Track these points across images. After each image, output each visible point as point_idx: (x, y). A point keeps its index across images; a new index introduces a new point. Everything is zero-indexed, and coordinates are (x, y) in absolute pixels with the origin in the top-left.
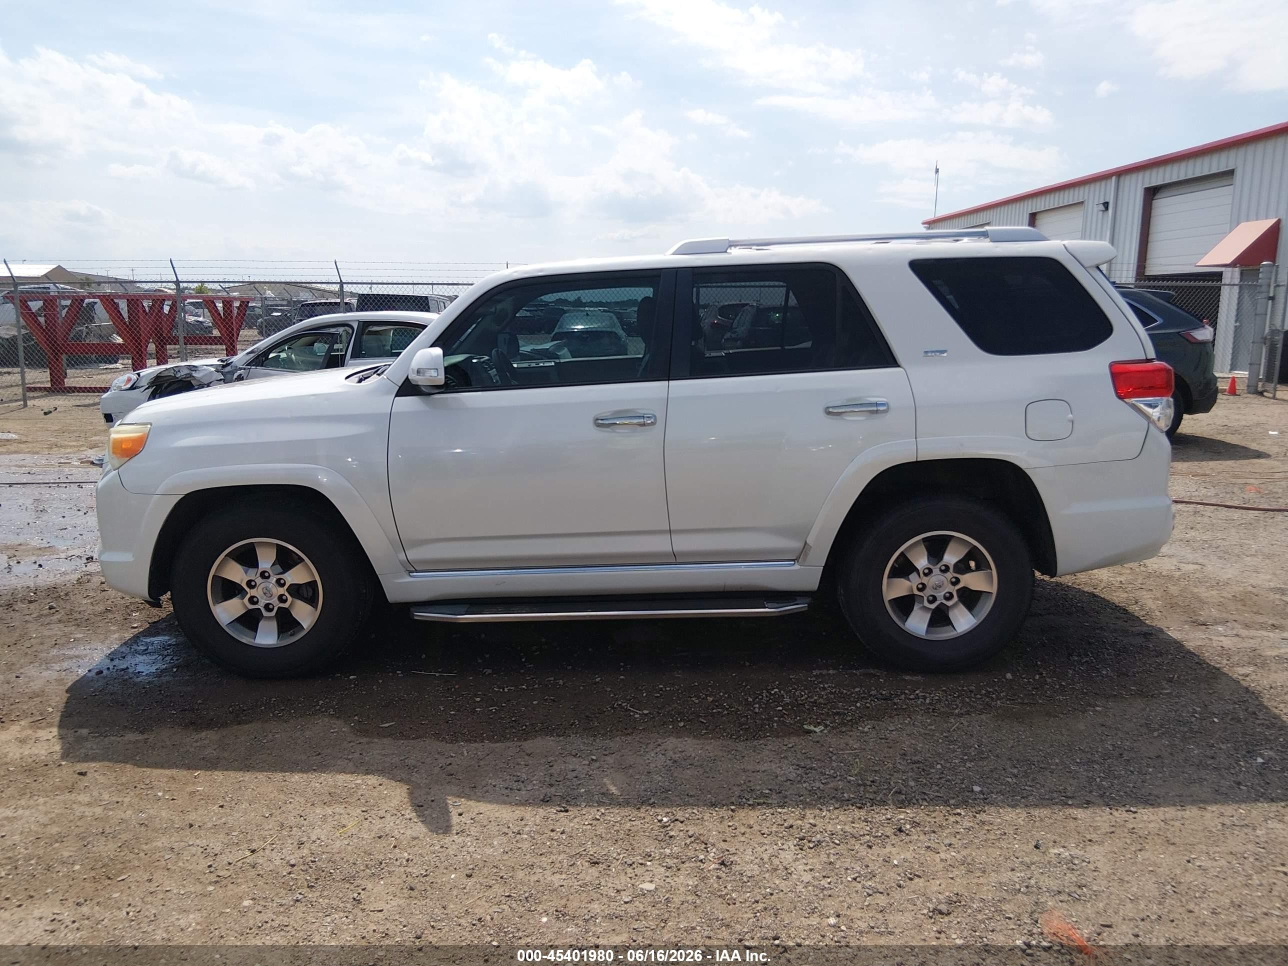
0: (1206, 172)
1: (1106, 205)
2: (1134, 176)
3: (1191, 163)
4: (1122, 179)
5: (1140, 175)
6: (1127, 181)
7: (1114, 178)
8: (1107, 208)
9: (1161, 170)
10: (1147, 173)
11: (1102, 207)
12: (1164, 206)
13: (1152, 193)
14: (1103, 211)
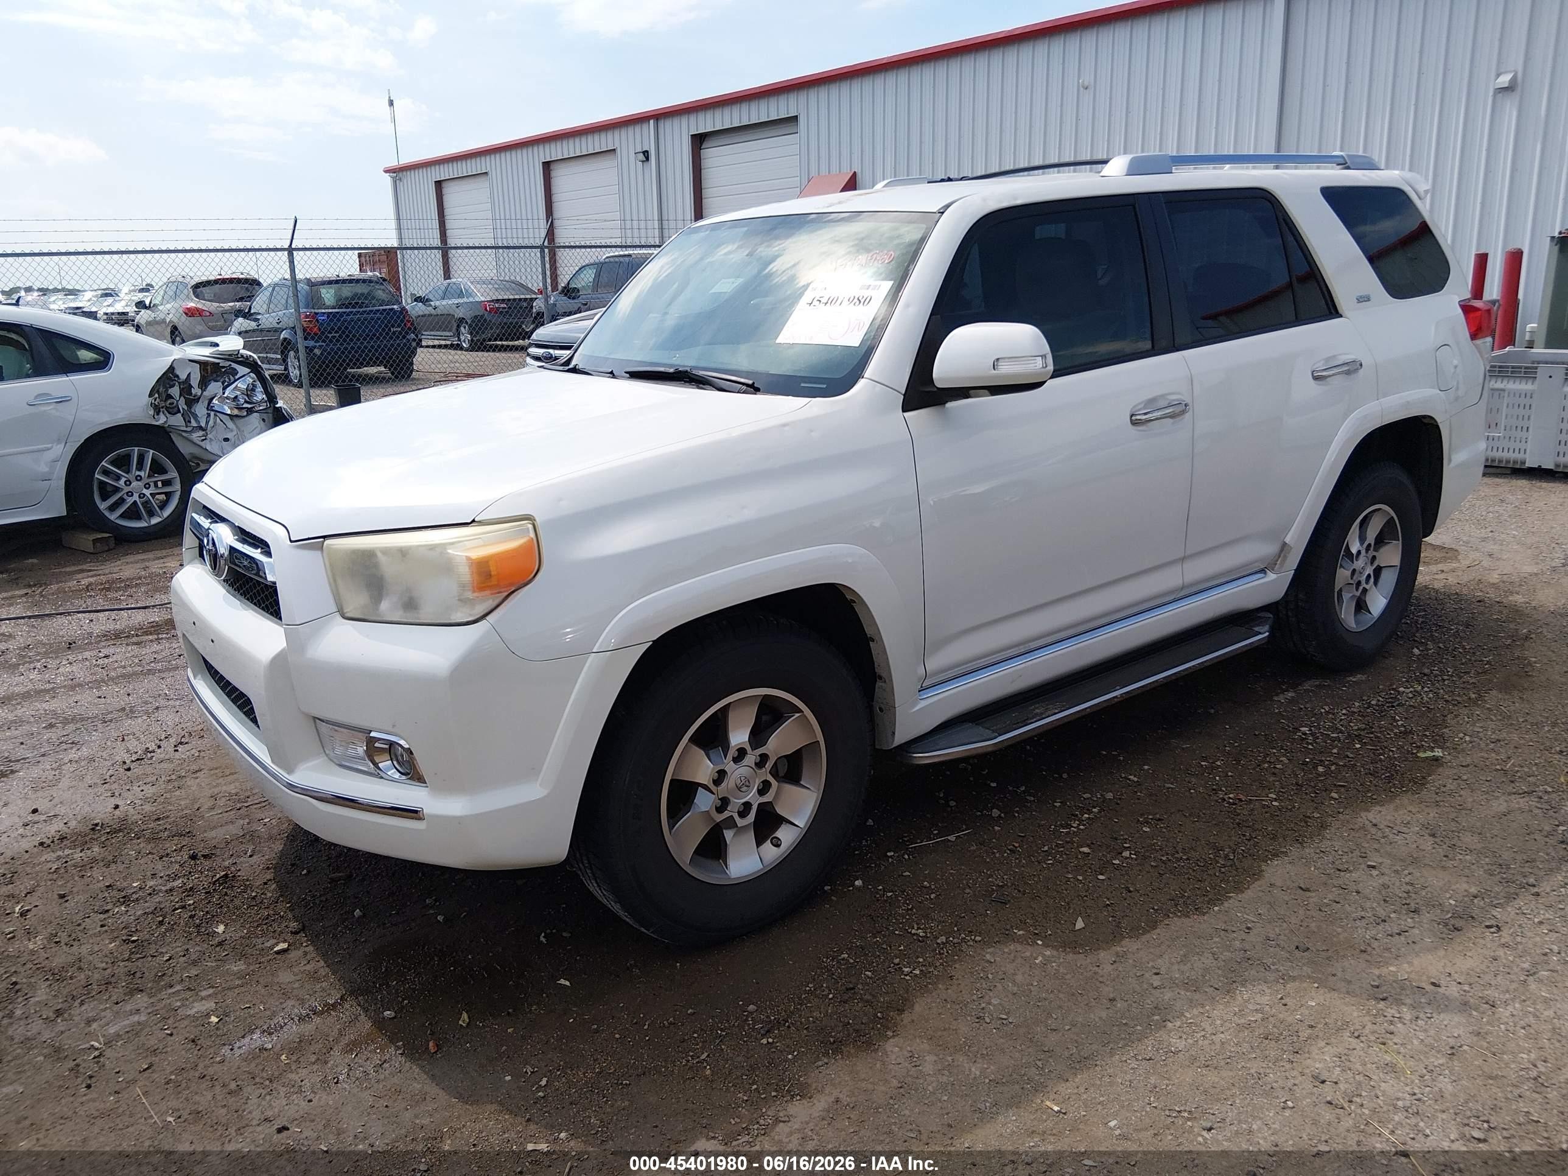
0: (764, 119)
1: (646, 154)
2: (676, 121)
3: (745, 106)
4: (661, 123)
5: (684, 120)
6: (667, 125)
7: (652, 122)
8: (647, 159)
9: (709, 115)
10: (692, 118)
11: (641, 157)
12: (715, 156)
13: (699, 141)
14: (643, 161)
